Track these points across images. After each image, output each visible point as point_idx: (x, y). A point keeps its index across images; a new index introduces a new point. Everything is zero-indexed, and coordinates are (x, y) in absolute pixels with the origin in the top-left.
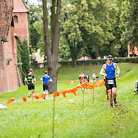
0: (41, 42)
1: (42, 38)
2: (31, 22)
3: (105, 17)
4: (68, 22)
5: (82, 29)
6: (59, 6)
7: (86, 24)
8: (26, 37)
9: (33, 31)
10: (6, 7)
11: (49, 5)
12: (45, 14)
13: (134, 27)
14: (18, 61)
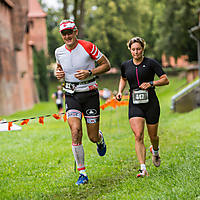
13: (169, 34)
14: (35, 74)
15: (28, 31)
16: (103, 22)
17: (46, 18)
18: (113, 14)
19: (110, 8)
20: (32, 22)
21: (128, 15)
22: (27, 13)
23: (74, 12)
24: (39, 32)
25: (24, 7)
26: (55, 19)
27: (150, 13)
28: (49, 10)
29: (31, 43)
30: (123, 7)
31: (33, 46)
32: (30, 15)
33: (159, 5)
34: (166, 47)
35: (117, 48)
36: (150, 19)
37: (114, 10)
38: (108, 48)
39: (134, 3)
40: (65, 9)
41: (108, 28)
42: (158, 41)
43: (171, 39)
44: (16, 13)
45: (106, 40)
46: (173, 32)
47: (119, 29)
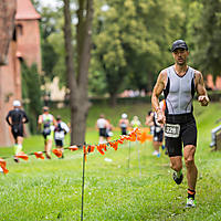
1: (62, 60)
3: (163, 27)
4: (103, 36)
5: (126, 46)
6: (90, 10)
8: (36, 58)
9: (48, 49)
10: (5, 9)
12: (68, 21)
13: (208, 44)
14: (23, 97)
15: (14, 38)
16: (116, 27)
17: (39, 20)
18: (130, 17)
19: (127, 9)
20: (20, 26)
21: (152, 18)
22: (15, 13)
23: (79, 13)
24: (30, 40)
25: (10, 6)
26: (52, 21)
27: (182, 15)
28: (45, 9)
29: (19, 54)
30: (144, 6)
31: (21, 59)
32: (18, 16)
33: (194, 5)
34: (204, 61)
35: (136, 63)
36: (181, 24)
38: (124, 63)
39: (160, 3)
40: (66, 10)
41: (124, 36)
42: (192, 53)
43: (210, 50)
45: (121, 52)
46: (213, 41)
47: (139, 38)
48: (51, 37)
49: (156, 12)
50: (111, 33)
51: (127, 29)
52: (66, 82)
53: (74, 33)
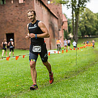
0: (72, 30)
1: (72, 29)
2: (68, 24)
4: (81, 24)
5: (85, 26)
6: (78, 19)
7: (87, 25)
8: (67, 29)
9: (69, 27)
11: (75, 18)
12: (73, 21)
14: (64, 37)
15: (62, 25)
16: (83, 22)
17: (67, 21)
23: (75, 20)
24: (66, 25)
25: (61, 18)
30: (89, 18)
31: (64, 29)
32: (63, 20)
37: (87, 19)
38: (85, 30)
40: (73, 19)
44: (59, 20)
45: (84, 27)
48: (70, 25)
49: (92, 19)
50: (82, 24)
51: (86, 23)
52: (73, 34)
53: (75, 23)
